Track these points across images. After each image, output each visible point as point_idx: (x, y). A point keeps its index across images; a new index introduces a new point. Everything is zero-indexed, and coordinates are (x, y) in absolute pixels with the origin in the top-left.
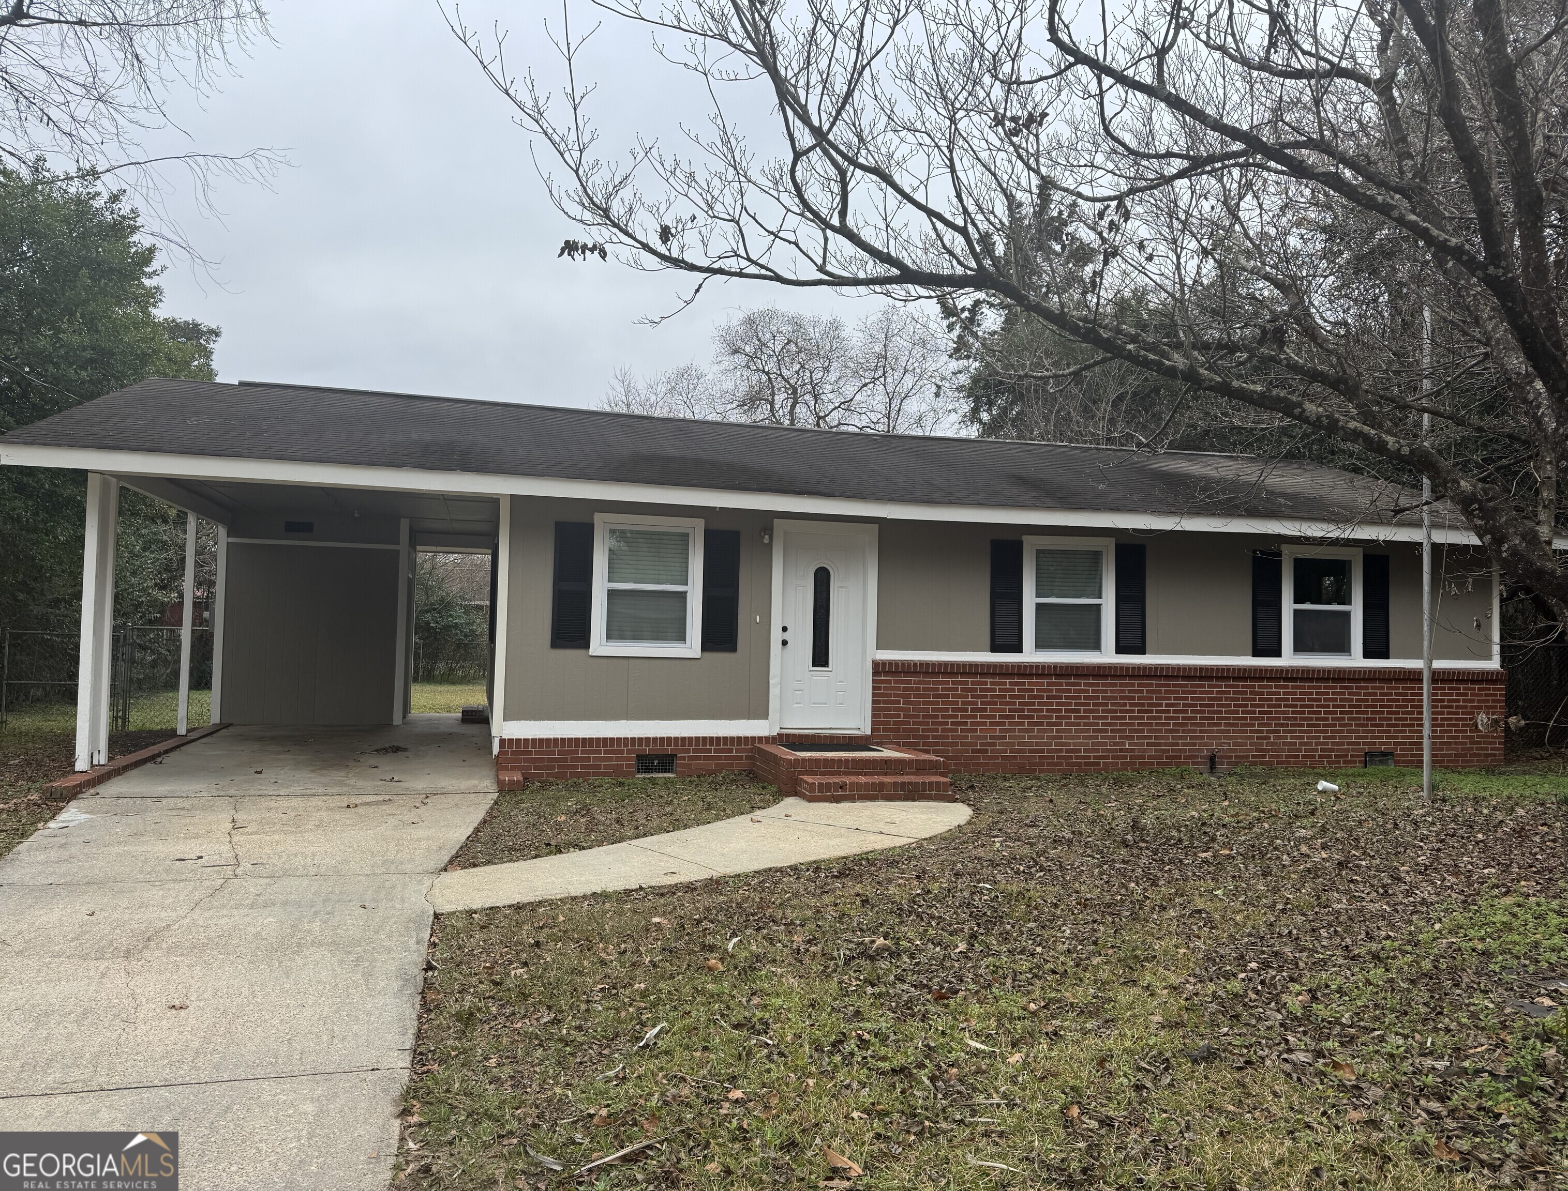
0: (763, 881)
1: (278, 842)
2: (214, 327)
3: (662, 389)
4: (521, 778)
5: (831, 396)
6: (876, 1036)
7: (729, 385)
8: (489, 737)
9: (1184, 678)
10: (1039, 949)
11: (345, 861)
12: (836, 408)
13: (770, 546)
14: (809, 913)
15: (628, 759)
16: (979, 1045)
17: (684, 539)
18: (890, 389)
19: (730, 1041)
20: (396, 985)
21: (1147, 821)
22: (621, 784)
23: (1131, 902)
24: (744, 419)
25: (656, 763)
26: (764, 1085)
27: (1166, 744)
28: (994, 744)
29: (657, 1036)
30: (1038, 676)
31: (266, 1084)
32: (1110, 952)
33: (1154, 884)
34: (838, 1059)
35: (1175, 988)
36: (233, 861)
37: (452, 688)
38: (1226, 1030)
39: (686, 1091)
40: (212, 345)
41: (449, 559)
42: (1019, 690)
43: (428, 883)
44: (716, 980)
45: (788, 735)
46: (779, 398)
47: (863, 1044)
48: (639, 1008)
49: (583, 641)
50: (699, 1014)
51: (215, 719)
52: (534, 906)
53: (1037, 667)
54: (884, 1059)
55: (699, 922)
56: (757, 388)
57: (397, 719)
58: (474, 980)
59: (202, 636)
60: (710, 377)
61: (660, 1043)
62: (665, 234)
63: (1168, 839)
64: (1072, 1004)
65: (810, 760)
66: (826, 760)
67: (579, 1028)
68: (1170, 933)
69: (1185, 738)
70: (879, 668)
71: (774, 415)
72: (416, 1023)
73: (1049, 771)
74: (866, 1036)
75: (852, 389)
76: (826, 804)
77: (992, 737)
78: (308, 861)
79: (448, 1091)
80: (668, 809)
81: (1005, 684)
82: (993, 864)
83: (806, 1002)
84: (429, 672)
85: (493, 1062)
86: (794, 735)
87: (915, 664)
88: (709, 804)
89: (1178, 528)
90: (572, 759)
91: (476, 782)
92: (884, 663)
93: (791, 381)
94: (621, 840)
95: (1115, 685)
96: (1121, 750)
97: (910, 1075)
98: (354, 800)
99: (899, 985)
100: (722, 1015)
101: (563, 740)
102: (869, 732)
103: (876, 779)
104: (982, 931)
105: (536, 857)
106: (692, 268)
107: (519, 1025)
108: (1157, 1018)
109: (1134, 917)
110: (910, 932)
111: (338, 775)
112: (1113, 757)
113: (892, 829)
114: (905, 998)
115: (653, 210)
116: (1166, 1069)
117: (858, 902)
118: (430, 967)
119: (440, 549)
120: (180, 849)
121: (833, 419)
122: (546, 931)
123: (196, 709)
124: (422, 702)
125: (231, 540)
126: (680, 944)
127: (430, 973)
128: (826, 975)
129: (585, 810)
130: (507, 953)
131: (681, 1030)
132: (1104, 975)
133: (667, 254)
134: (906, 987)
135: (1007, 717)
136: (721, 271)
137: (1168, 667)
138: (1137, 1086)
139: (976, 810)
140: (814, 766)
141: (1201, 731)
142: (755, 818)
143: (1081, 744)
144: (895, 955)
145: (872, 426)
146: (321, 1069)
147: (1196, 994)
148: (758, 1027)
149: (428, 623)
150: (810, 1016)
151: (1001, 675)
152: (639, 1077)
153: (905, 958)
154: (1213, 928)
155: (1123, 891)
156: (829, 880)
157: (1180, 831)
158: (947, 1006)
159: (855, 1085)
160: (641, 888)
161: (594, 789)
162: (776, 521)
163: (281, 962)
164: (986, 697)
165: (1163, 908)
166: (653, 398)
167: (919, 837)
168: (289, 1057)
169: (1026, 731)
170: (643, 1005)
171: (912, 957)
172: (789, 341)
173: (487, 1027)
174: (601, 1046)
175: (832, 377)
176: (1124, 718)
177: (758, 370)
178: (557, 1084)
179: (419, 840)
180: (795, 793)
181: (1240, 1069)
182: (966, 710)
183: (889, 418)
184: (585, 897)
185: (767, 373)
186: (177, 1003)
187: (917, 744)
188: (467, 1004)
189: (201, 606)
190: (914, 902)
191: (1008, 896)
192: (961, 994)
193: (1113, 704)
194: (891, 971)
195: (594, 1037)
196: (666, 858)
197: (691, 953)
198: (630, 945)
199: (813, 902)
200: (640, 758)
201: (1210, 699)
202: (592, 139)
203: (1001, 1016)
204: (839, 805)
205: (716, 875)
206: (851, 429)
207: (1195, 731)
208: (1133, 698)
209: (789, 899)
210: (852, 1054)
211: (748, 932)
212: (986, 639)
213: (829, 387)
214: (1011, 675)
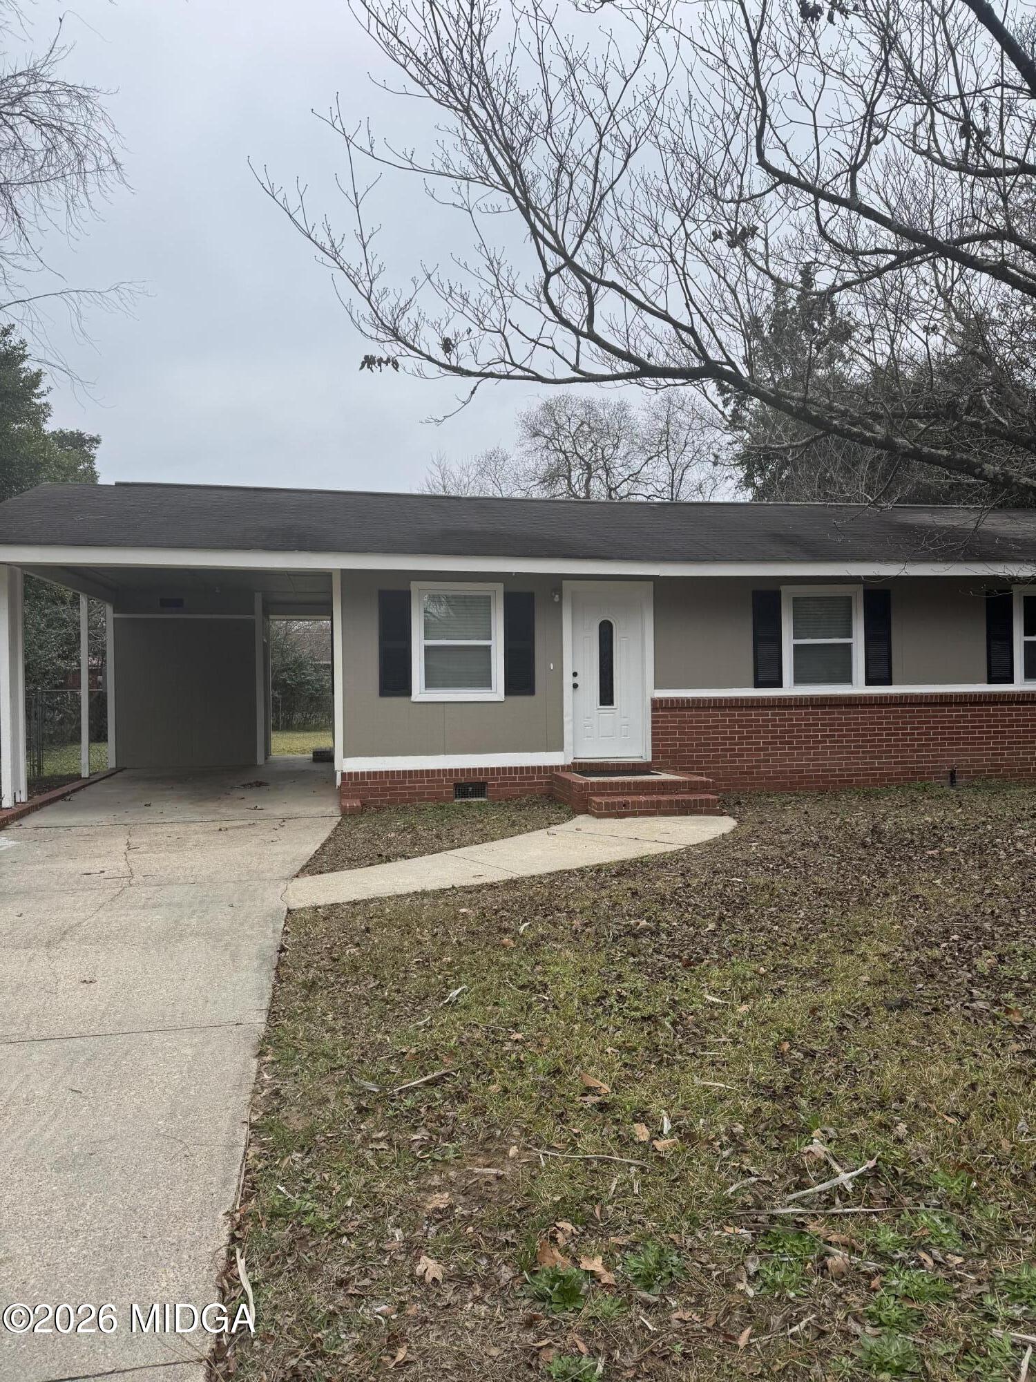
0: (554, 881)
1: (164, 859)
2: (94, 435)
3: (473, 471)
4: (359, 804)
5: (620, 470)
6: (631, 993)
7: (531, 464)
8: (334, 774)
9: (926, 704)
10: (776, 928)
11: (217, 872)
12: (625, 480)
13: (560, 604)
14: (588, 903)
15: (448, 787)
16: (715, 1000)
17: (487, 601)
18: (673, 461)
19: (515, 998)
20: (256, 963)
21: (887, 826)
22: (442, 808)
23: (860, 890)
24: (544, 495)
25: (470, 789)
26: (540, 1030)
27: (911, 762)
28: (759, 767)
29: (458, 996)
30: (797, 707)
31: (156, 1035)
32: (835, 929)
33: (883, 875)
34: (600, 1010)
35: (884, 956)
36: (128, 874)
37: (307, 734)
38: (921, 986)
39: (477, 1035)
40: (93, 451)
41: (300, 626)
42: (780, 720)
43: (283, 887)
44: (508, 954)
45: (580, 764)
46: (576, 473)
47: (621, 998)
48: (446, 976)
49: (406, 690)
50: (493, 978)
51: (112, 764)
52: (366, 902)
53: (796, 699)
54: (637, 1009)
55: (497, 911)
56: (555, 466)
57: (260, 760)
58: (317, 958)
59: (99, 697)
60: (514, 458)
61: (460, 1000)
62: (447, 346)
63: (902, 841)
64: (796, 969)
65: (598, 783)
66: (611, 783)
67: (398, 991)
68: (890, 914)
69: (928, 756)
70: (657, 705)
71: (571, 489)
72: (271, 991)
73: (807, 788)
74: (624, 993)
75: (639, 462)
76: (612, 820)
77: (757, 761)
78: (188, 872)
79: (294, 1038)
80: (479, 826)
81: (767, 715)
82: (747, 863)
83: (579, 969)
84: (288, 721)
85: (330, 1017)
86: (586, 764)
87: (688, 700)
88: (514, 822)
89: (903, 574)
90: (401, 788)
91: (324, 808)
92: (661, 700)
93: (586, 458)
94: (440, 851)
95: (865, 713)
96: (872, 769)
97: (656, 1021)
98: (225, 825)
99: (656, 956)
100: (511, 979)
101: (393, 772)
102: (650, 760)
103: (654, 798)
104: (730, 914)
105: (370, 865)
106: (469, 374)
107: (351, 990)
108: (866, 978)
109: (861, 902)
110: (669, 917)
111: (211, 806)
112: (864, 775)
113: (666, 838)
114: (660, 965)
115: (436, 326)
116: (866, 1015)
117: (629, 895)
118: (283, 950)
119: (291, 617)
120: (87, 866)
121: (623, 489)
122: (375, 920)
123: (95, 758)
124: (282, 746)
125: (116, 615)
126: (481, 928)
127: (283, 954)
128: (597, 948)
129: (412, 828)
130: (344, 937)
131: (476, 992)
132: (828, 946)
133: (448, 363)
134: (661, 957)
135: (770, 743)
136: (491, 375)
137: (912, 696)
138: (840, 1028)
139: (741, 822)
140: (602, 789)
141: (942, 750)
142: (551, 832)
143: (836, 765)
144: (655, 933)
145: (658, 495)
146: (198, 1024)
147: (902, 960)
148: (539, 987)
149: (285, 680)
150: (581, 979)
151: (764, 707)
152: (442, 1025)
153: (664, 936)
154: (926, 909)
155: (855, 882)
156: (608, 878)
157: (913, 834)
158: (693, 971)
159: (611, 1029)
160: (453, 887)
161: (420, 811)
162: (565, 582)
163: (166, 949)
164: (751, 726)
165: (887, 895)
166: (466, 480)
167: (688, 843)
168: (173, 1016)
169: (787, 754)
170: (449, 973)
171: (669, 934)
172: (583, 423)
173: (326, 992)
174: (414, 1004)
175: (621, 452)
176: (873, 741)
177: (556, 450)
178: (379, 1031)
179: (277, 854)
180: (586, 812)
181: (927, 1014)
182: (734, 739)
183: (672, 487)
184: (408, 895)
185: (564, 452)
186: (88, 979)
187: (692, 768)
188: (311, 975)
189: (93, 672)
190: (676, 894)
191: (755, 888)
192: (706, 962)
193: (863, 729)
194: (650, 945)
195: (409, 997)
196: (475, 864)
197: (490, 934)
198: (441, 929)
199: (592, 895)
200: (457, 785)
201: (950, 722)
202: (380, 271)
203: (736, 978)
204: (623, 820)
205: (515, 876)
206: (640, 499)
207: (936, 750)
208: (882, 724)
209: (573, 893)
210: (611, 1006)
211: (537, 918)
212: (750, 677)
213: (619, 462)
214: (774, 707)
